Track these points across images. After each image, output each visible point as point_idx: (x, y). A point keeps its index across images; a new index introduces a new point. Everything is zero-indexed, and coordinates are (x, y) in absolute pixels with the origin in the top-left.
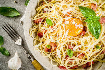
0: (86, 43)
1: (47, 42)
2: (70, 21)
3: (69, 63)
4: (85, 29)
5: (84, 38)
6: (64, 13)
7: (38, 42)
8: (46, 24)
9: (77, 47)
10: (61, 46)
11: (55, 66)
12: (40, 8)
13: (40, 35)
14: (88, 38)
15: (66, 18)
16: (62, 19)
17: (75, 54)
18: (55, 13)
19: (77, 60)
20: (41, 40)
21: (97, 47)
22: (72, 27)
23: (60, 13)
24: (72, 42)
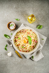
0: (27, 45)
1: (18, 44)
2: (24, 39)
3: (22, 50)
4: (28, 42)
5: (27, 44)
6: (23, 37)
7: (15, 43)
8: (18, 39)
9: (25, 46)
10: (21, 45)
11: (18, 50)
12: (17, 34)
13: (16, 41)
14: (28, 44)
15: (24, 38)
16: (22, 38)
17: (24, 48)
18: (21, 36)
19: (24, 49)
20: (16, 42)
21: (30, 47)
22: (25, 41)
23: (22, 37)
24: (24, 44)
